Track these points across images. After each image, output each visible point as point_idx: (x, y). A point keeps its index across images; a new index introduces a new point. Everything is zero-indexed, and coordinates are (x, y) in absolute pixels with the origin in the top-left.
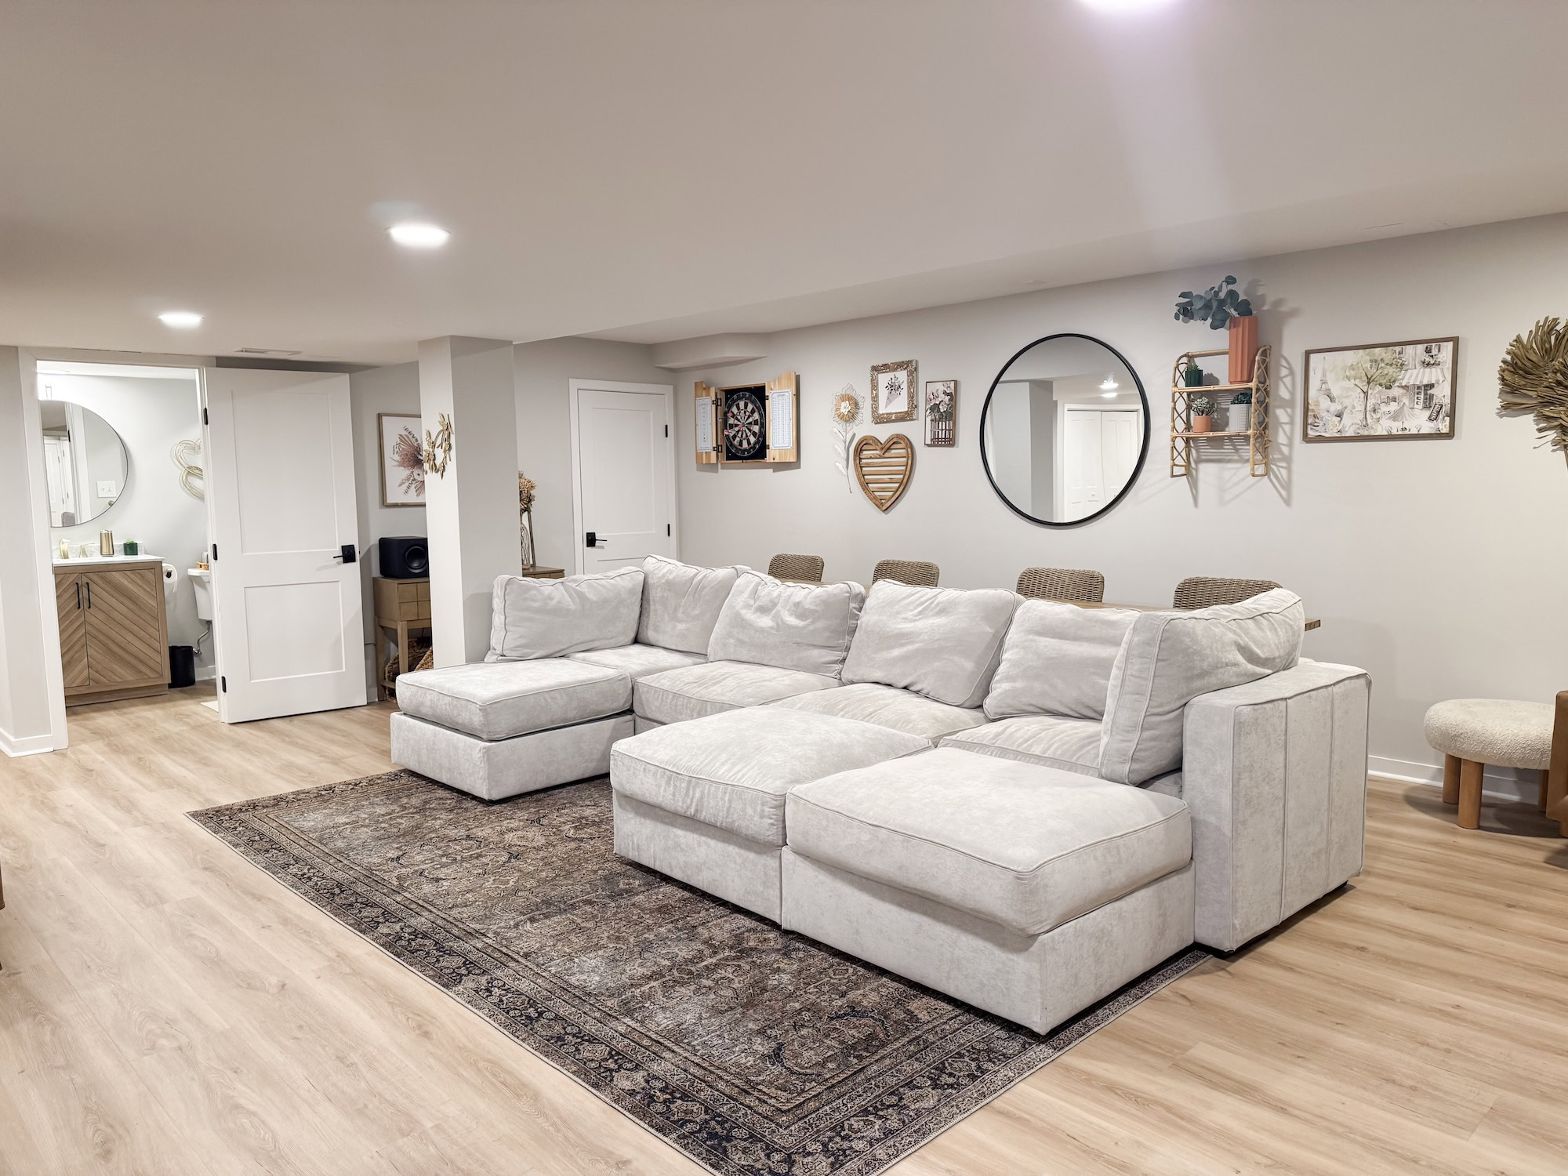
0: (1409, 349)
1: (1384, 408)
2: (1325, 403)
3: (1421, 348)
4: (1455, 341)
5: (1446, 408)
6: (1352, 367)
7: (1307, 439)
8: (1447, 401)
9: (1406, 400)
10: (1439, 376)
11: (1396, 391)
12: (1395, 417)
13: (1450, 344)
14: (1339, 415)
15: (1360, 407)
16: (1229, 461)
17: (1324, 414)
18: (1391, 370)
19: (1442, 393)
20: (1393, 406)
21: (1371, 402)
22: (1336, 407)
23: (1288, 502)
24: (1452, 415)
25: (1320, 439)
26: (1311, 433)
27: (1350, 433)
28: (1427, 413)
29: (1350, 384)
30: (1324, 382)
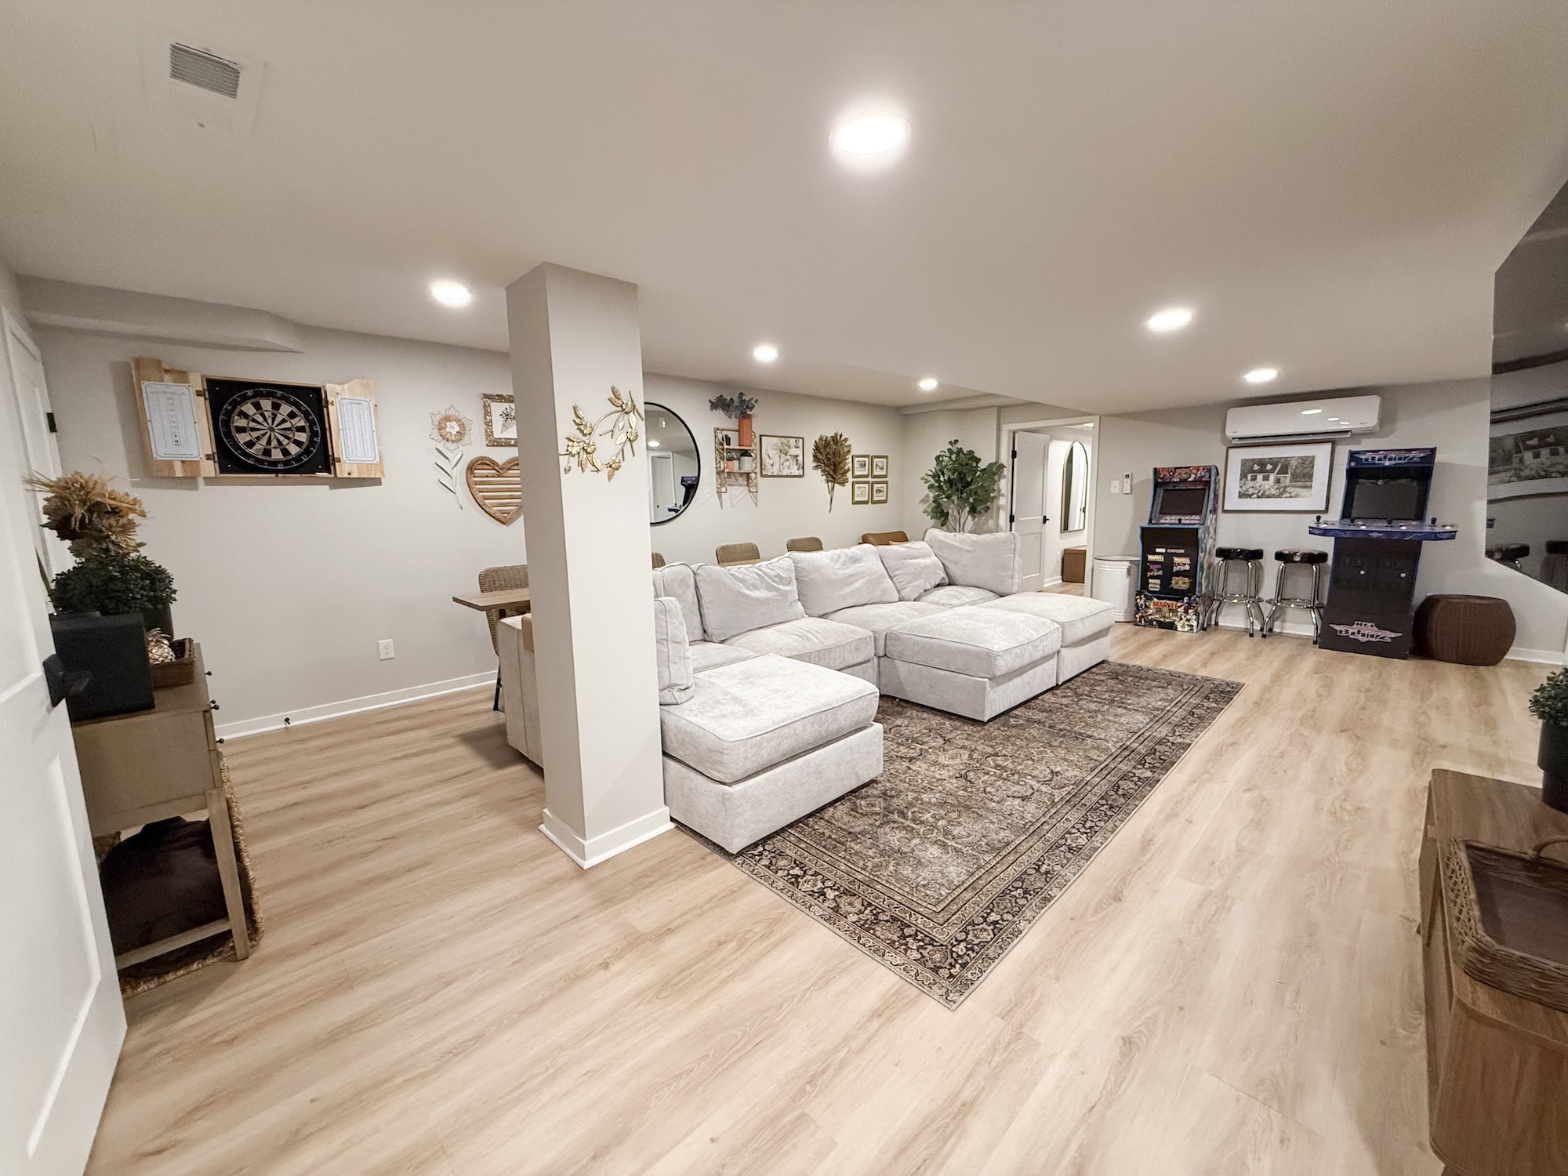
0: (791, 439)
1: (785, 464)
2: (768, 460)
3: (794, 440)
4: (803, 438)
5: (801, 466)
6: (775, 445)
7: (762, 476)
8: (802, 462)
9: (791, 461)
10: (798, 452)
11: (788, 457)
12: (789, 468)
13: (801, 440)
14: (772, 466)
15: (778, 463)
16: (734, 485)
17: (767, 464)
18: (786, 448)
19: (800, 458)
20: (788, 463)
21: (782, 461)
22: (771, 462)
23: (756, 505)
24: (803, 468)
25: (766, 476)
26: (764, 473)
27: (775, 474)
28: (796, 467)
29: (775, 452)
30: (767, 450)
